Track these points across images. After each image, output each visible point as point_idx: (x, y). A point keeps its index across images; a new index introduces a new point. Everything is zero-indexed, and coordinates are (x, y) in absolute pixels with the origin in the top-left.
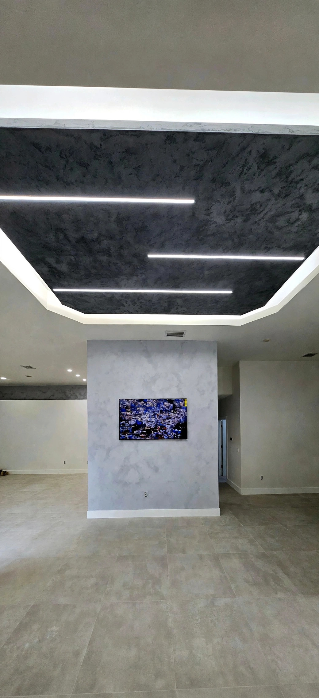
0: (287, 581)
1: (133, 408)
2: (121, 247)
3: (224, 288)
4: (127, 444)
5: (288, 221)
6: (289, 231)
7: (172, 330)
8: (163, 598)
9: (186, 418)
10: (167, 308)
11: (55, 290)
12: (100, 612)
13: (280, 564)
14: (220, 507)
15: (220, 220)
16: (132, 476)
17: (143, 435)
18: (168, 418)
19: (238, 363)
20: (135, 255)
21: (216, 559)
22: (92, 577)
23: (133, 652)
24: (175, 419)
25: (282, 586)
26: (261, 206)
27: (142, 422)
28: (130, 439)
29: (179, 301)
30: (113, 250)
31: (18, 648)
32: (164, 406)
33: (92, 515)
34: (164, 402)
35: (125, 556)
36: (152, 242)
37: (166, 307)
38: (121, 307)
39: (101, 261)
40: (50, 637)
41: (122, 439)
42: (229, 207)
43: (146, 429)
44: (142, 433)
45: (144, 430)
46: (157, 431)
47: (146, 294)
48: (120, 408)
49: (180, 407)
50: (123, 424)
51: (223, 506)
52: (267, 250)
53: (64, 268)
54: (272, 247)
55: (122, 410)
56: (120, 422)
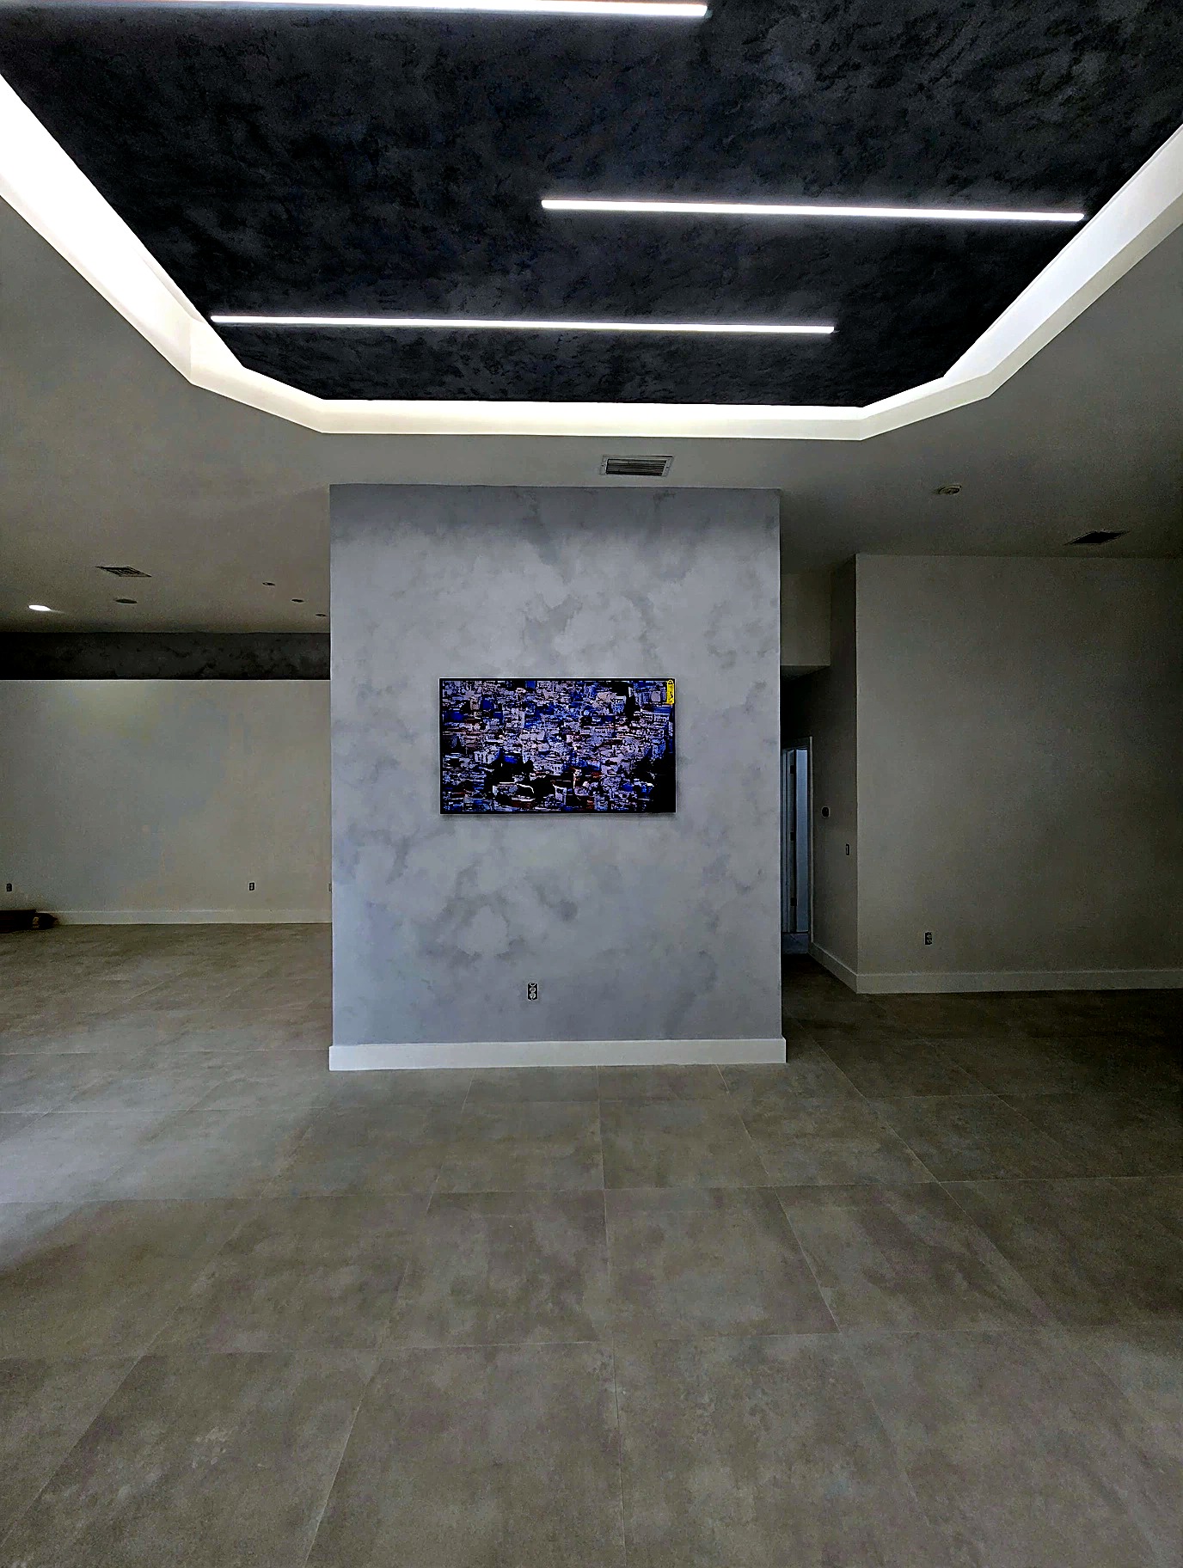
0: (1010, 1279)
1: (490, 708)
2: (450, 174)
3: (808, 313)
4: (465, 826)
5: (1033, 85)
6: (1034, 122)
7: (625, 454)
8: (590, 1334)
9: (670, 744)
10: (607, 381)
11: (216, 319)
12: (372, 1380)
13: (989, 1224)
14: (784, 1034)
15: (798, 78)
16: (485, 934)
17: (523, 799)
18: (606, 744)
19: (852, 562)
20: (499, 202)
21: (770, 1204)
22: (346, 1263)
23: (488, 1512)
24: (631, 748)
25: (992, 1296)
26: (939, 28)
27: (519, 756)
28: (477, 810)
29: (649, 358)
30: (420, 182)
31: (94, 1500)
32: (595, 704)
33: (345, 1058)
34: (595, 691)
35: (457, 1197)
36: (556, 156)
37: (604, 380)
38: (449, 379)
39: (377, 221)
40: (200, 1464)
41: (449, 808)
42: (829, 32)
43: (531, 779)
44: (521, 791)
45: (526, 781)
46: (569, 786)
47: (534, 335)
48: (442, 709)
49: (650, 707)
50: (455, 763)
51: (792, 1029)
52: (958, 189)
53: (247, 242)
54: (976, 178)
55: (451, 714)
56: (442, 756)
